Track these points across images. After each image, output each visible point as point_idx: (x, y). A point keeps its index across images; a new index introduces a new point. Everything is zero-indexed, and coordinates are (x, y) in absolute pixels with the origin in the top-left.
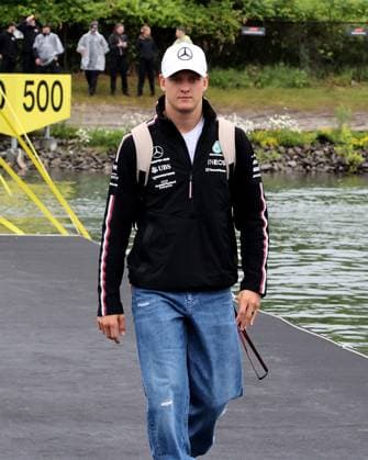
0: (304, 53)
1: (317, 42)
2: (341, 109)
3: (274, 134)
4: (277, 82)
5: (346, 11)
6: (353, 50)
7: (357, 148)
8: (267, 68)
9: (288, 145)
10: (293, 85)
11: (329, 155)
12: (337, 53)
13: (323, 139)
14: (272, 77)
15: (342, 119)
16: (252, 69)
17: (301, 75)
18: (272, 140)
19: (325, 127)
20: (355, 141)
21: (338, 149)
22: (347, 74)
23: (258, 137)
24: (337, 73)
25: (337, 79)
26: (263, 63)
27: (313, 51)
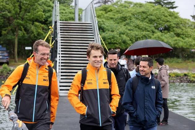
0: (180, 55)
1: (183, 53)
2: (189, 68)
3: (174, 74)
4: (174, 62)
5: (191, 45)
6: (192, 55)
7: (193, 77)
8: (172, 59)
9: (177, 76)
10: (178, 63)
11: (187, 79)
12: (188, 55)
13: (185, 75)
14: (173, 61)
15: (190, 71)
16: (169, 59)
17: (180, 60)
18: (174, 75)
19: (186, 72)
20: (193, 75)
21: (189, 77)
22: (191, 60)
23: (170, 74)
24: (188, 59)
25: (188, 61)
26: (171, 57)
27: (182, 55)
